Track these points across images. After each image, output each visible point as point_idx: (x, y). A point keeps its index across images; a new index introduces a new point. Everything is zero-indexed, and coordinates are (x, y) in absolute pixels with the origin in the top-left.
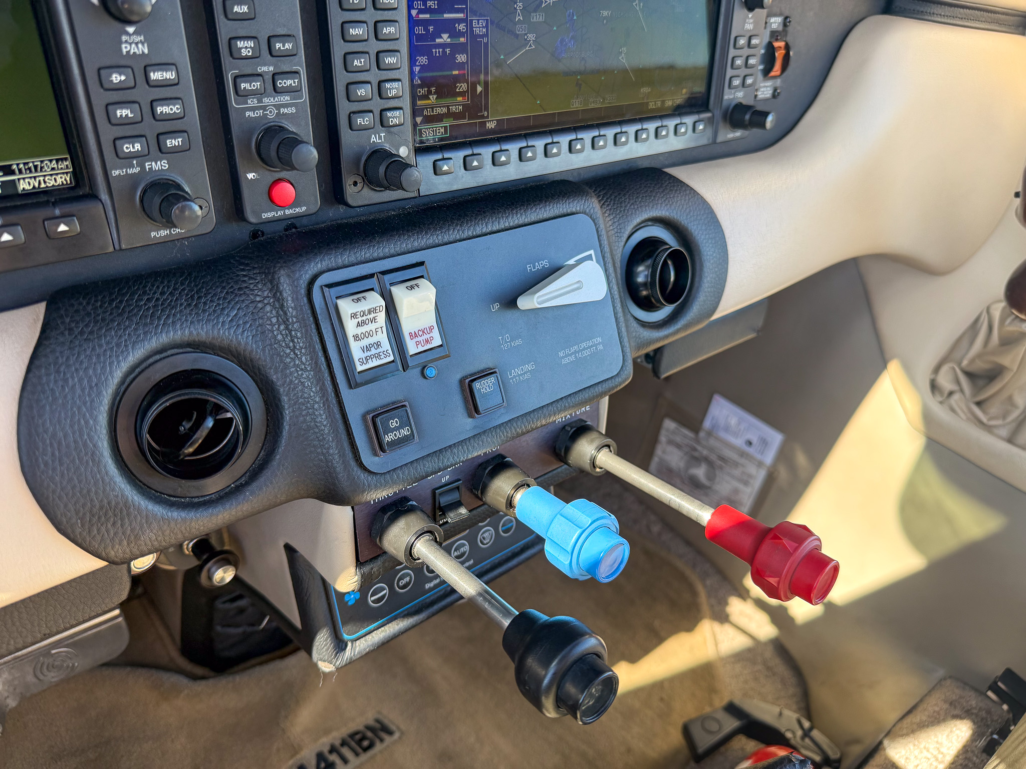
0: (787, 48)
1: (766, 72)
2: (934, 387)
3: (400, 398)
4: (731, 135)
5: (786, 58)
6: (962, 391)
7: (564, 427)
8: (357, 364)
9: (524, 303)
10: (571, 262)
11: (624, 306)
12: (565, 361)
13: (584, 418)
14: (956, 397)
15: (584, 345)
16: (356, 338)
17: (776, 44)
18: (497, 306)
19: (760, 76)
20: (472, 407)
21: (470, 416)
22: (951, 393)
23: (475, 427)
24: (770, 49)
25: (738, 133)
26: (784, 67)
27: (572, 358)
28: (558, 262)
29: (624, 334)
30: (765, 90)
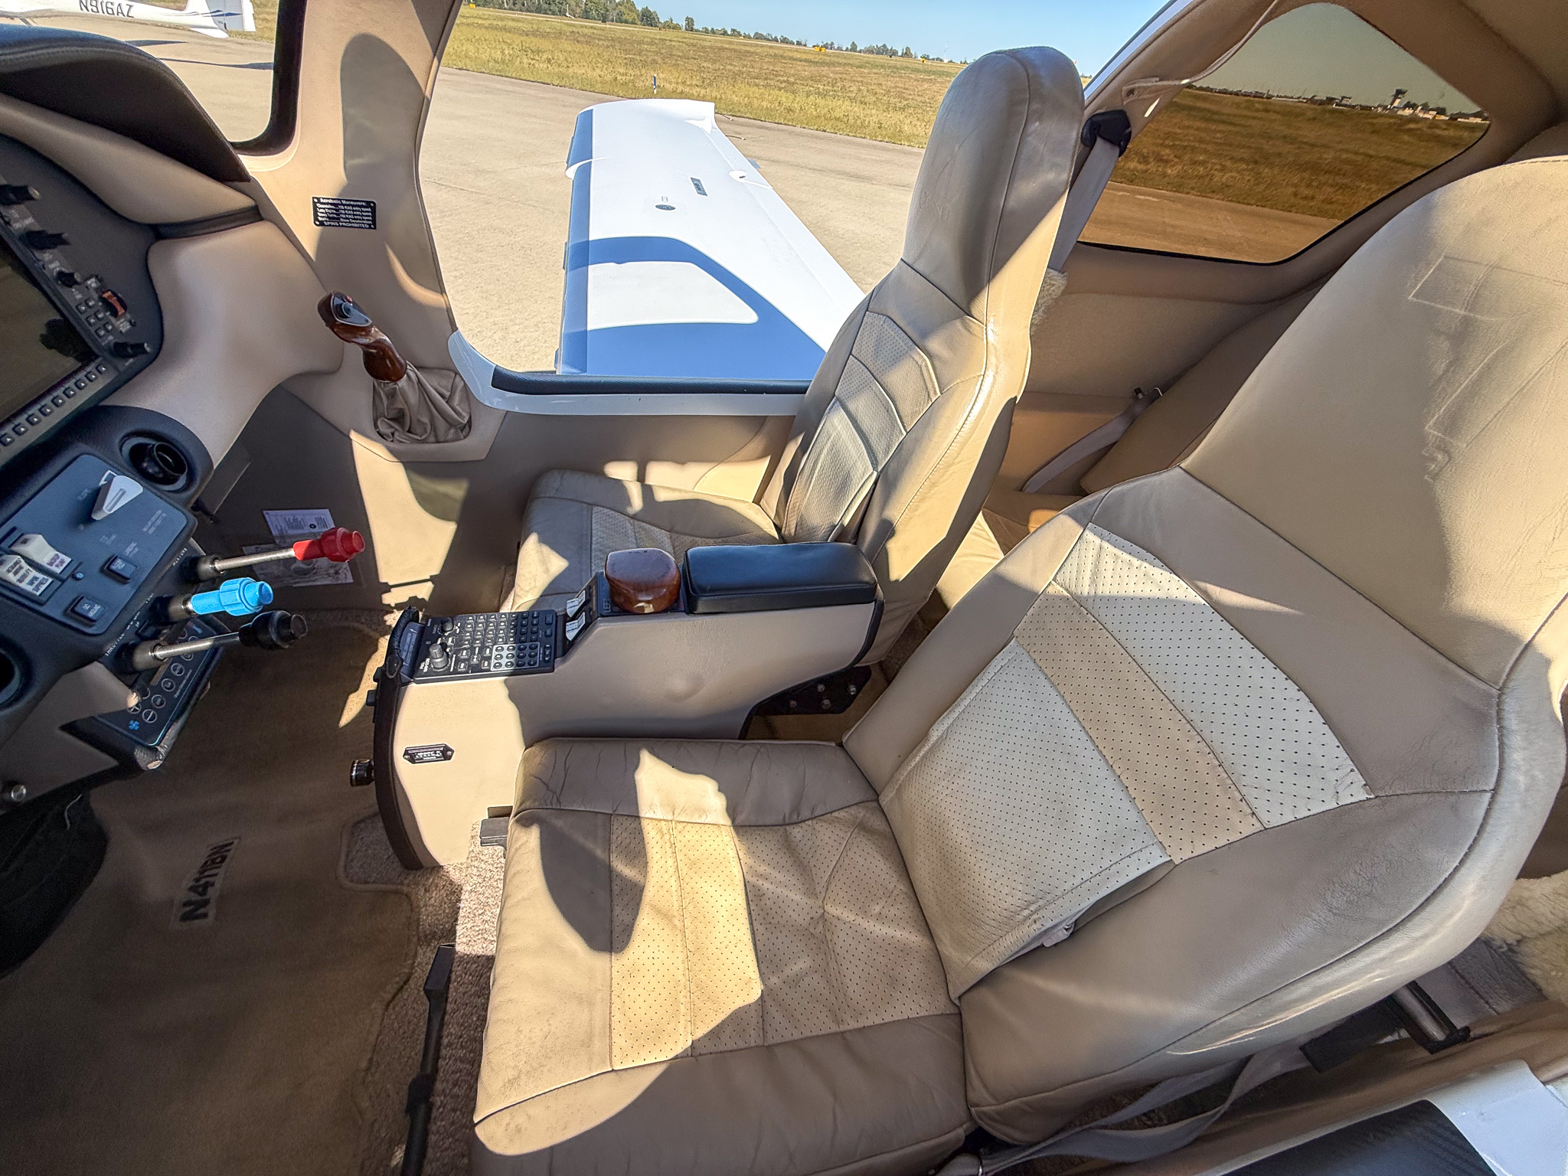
0: (115, 294)
1: (115, 314)
2: (381, 435)
3: (76, 596)
4: (127, 364)
5: (120, 300)
6: (396, 430)
7: (181, 566)
8: (35, 592)
9: (97, 517)
10: (102, 482)
11: (158, 489)
12: (151, 532)
13: (188, 555)
14: (396, 434)
15: (153, 519)
16: (20, 581)
17: (106, 295)
18: (82, 527)
19: (113, 319)
20: (121, 579)
21: (125, 583)
22: (393, 434)
23: (133, 588)
24: (104, 300)
25: (131, 360)
26: (124, 306)
27: (153, 529)
28: (94, 486)
29: (172, 502)
30: (124, 326)
